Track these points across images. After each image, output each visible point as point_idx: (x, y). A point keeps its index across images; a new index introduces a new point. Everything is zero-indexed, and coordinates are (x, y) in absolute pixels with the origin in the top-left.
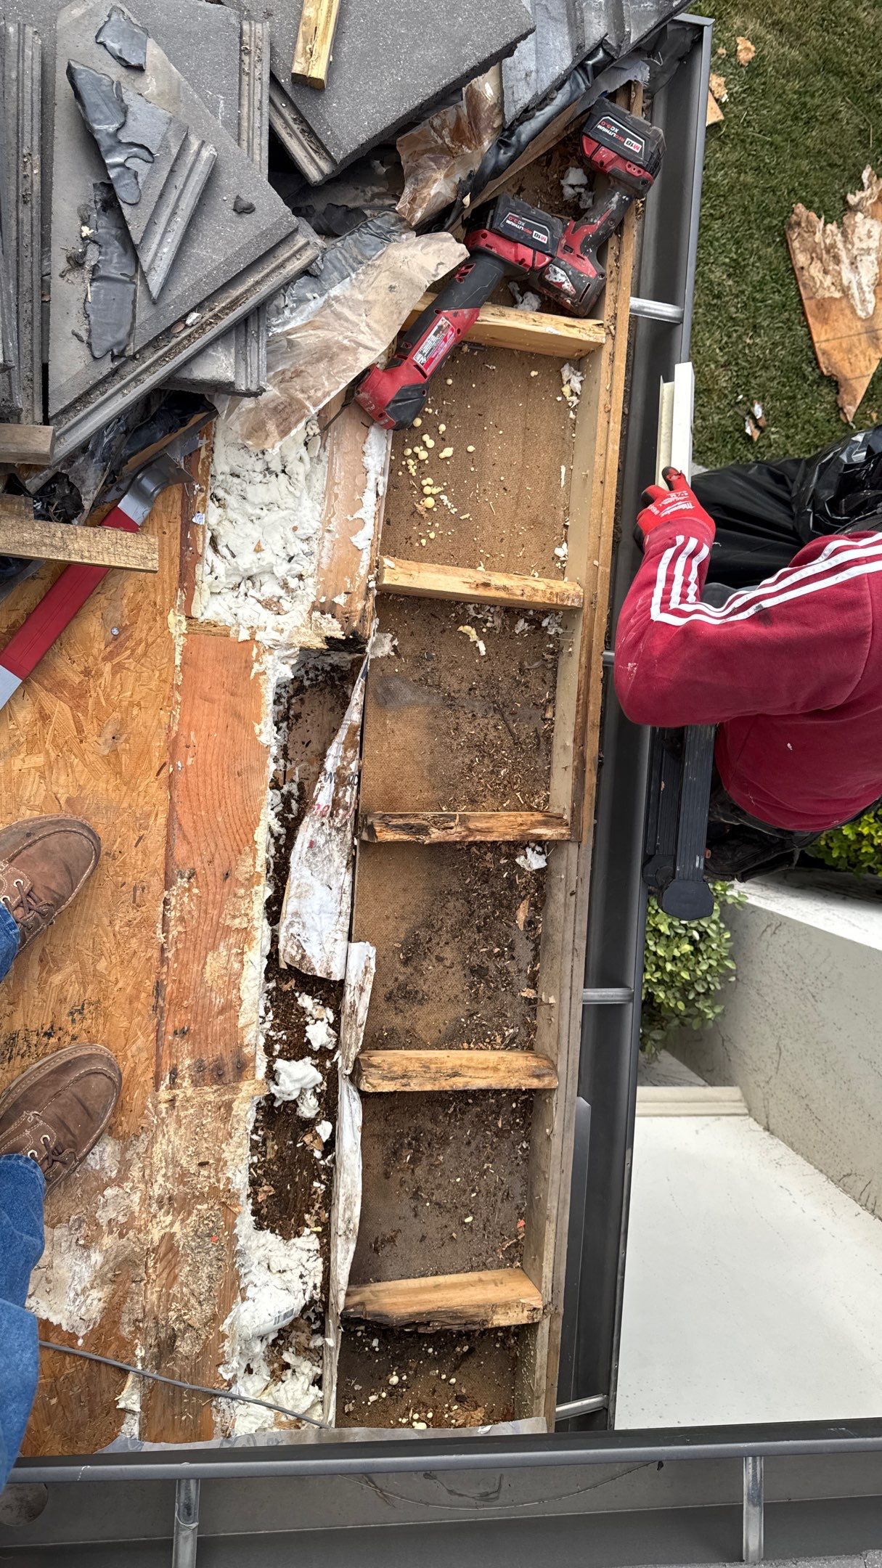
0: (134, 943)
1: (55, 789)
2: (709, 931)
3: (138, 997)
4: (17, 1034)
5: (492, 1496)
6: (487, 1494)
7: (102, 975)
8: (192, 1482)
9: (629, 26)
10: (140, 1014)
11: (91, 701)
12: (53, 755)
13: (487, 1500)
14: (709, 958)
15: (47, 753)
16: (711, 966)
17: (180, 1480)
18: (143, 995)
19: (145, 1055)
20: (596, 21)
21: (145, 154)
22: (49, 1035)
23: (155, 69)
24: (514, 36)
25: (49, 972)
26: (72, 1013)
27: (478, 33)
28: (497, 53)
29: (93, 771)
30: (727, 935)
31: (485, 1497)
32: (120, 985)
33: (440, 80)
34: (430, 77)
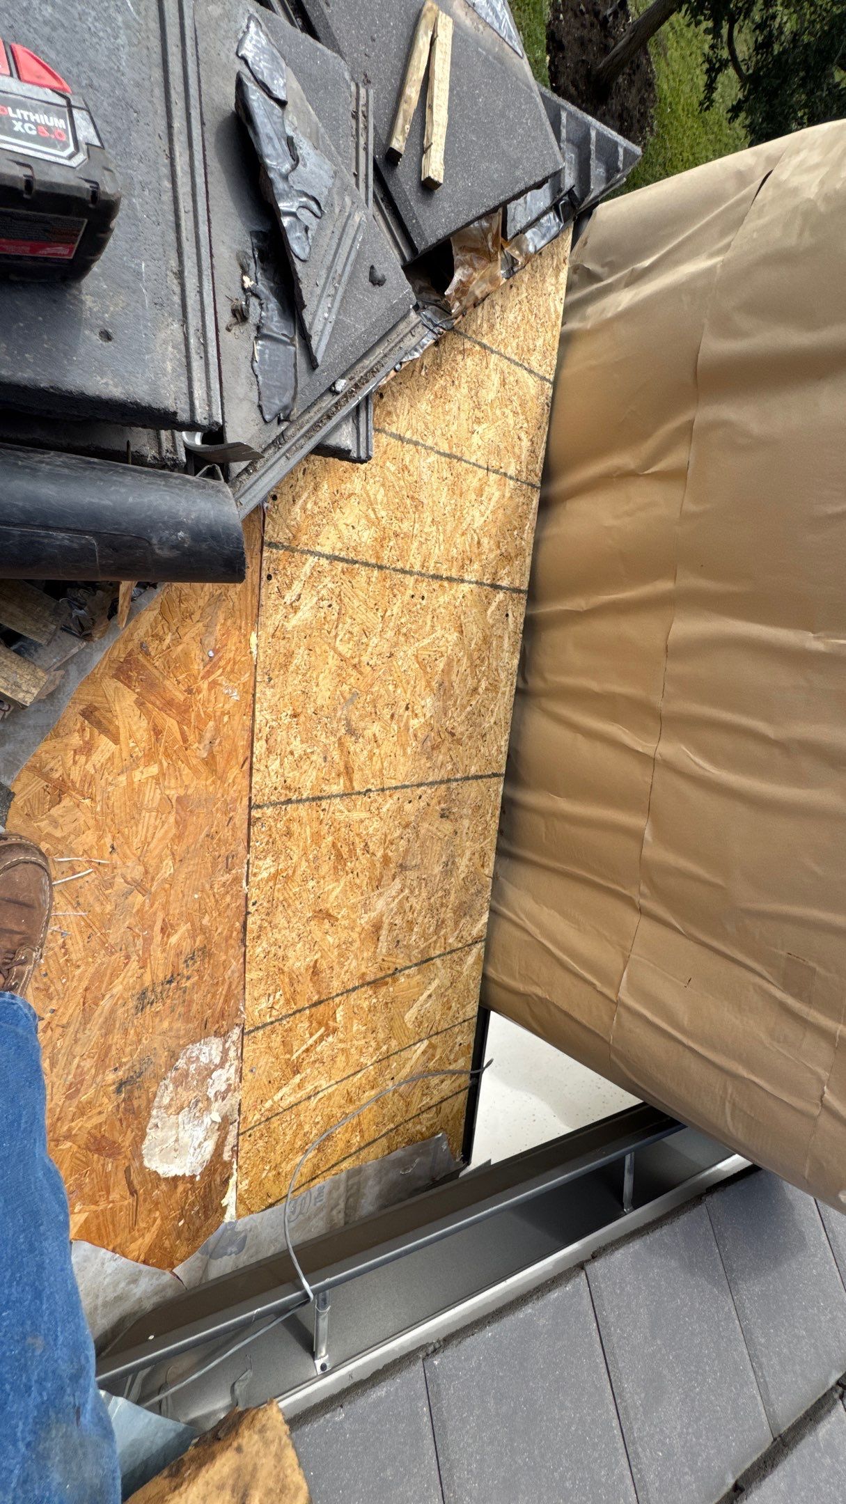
0: (228, 899)
1: (167, 792)
3: (231, 936)
4: (147, 989)
7: (207, 927)
9: (593, 184)
10: (233, 947)
11: (193, 715)
12: (165, 764)
15: (161, 763)
18: (235, 934)
19: (236, 975)
20: (568, 171)
21: (314, 208)
22: (170, 982)
23: (294, 105)
25: (168, 937)
26: (186, 961)
29: (195, 771)
32: (219, 931)
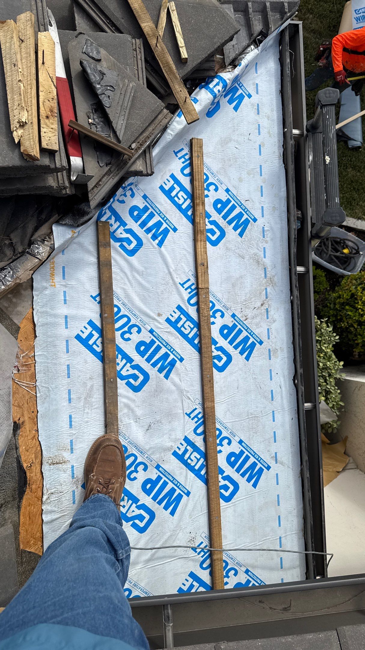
2: (331, 390)
5: (288, 609)
6: (286, 608)
8: (169, 606)
9: (271, 25)
13: (286, 611)
14: (332, 402)
16: (333, 405)
17: (164, 605)
20: (258, 24)
21: (111, 89)
23: (105, 59)
24: (233, 33)
27: (219, 33)
28: (227, 40)
30: (339, 391)
31: (285, 609)
33: (207, 52)
34: (203, 51)
